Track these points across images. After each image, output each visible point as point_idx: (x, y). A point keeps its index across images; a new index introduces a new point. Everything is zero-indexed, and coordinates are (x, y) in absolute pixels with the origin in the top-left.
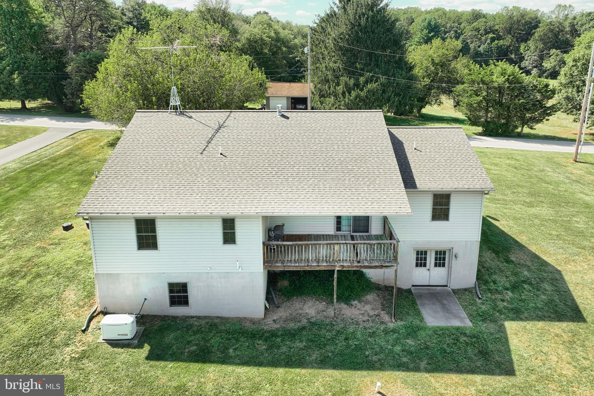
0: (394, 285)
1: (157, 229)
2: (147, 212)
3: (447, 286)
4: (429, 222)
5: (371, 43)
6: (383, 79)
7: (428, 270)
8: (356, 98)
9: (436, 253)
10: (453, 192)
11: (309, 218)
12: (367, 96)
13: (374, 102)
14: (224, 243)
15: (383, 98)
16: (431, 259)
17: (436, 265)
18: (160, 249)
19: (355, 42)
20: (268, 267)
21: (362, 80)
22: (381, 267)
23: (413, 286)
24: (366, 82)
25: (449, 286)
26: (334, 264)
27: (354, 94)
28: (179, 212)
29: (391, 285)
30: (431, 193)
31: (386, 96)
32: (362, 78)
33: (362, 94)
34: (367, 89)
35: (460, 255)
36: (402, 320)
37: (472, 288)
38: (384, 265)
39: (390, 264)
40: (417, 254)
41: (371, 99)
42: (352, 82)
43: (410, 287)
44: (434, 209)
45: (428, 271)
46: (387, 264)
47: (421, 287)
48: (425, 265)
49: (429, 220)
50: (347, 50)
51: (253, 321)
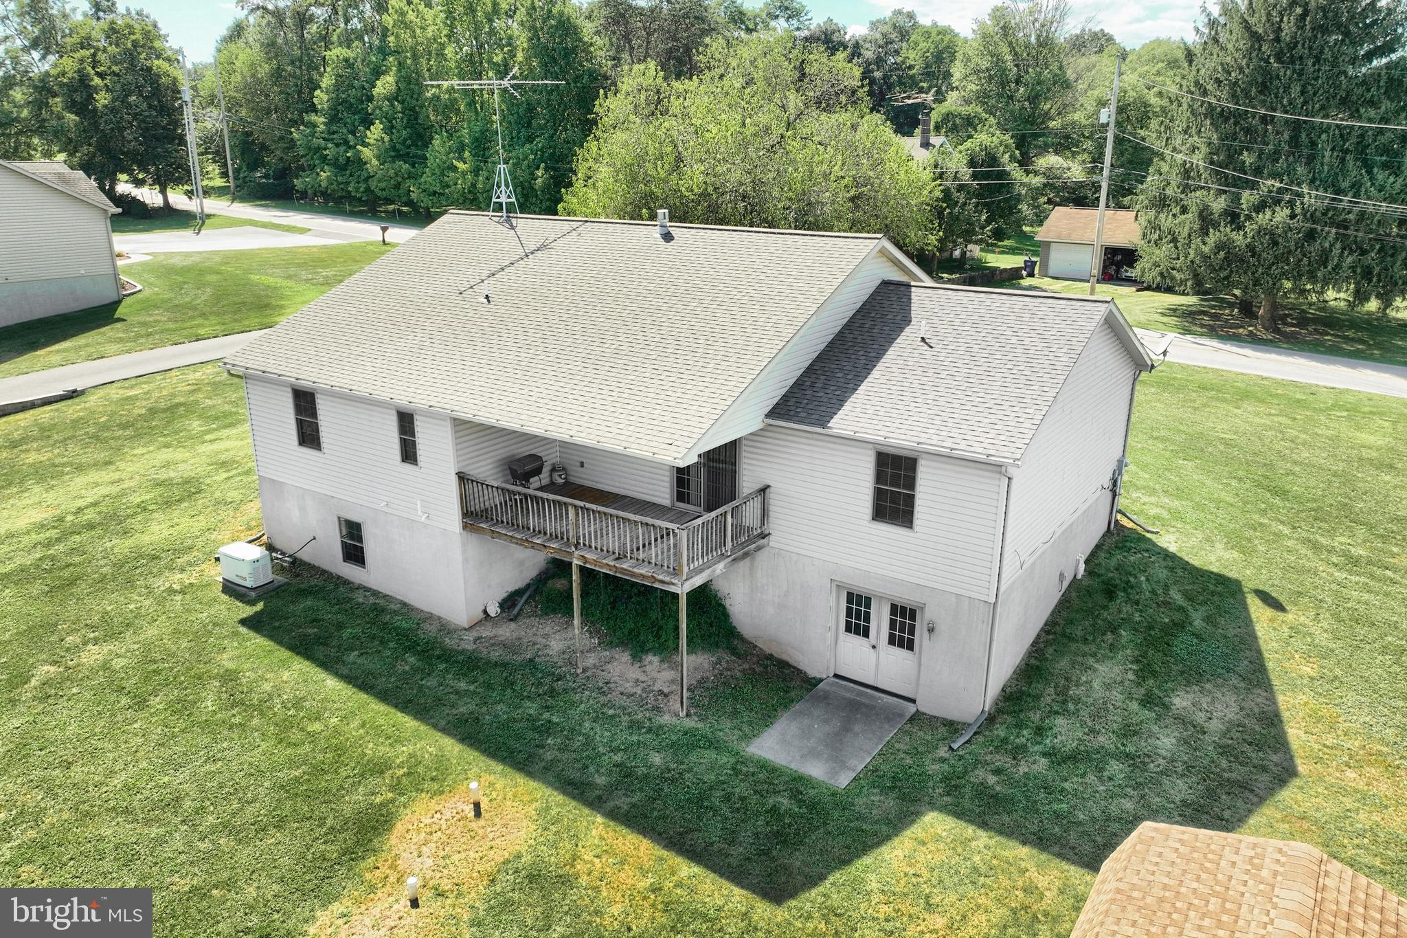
1: (319, 412)
2: (296, 375)
3: (914, 702)
4: (868, 525)
5: (1303, 93)
6: (1312, 197)
7: (874, 647)
8: (1219, 247)
9: (894, 608)
10: (923, 455)
11: (634, 460)
12: (1251, 248)
13: (1273, 264)
14: (403, 461)
15: (1304, 255)
16: (880, 621)
17: (892, 640)
18: (325, 450)
19: (1253, 92)
20: (469, 526)
21: (1248, 198)
22: (653, 580)
23: (836, 676)
24: (1259, 208)
25: (917, 703)
26: (569, 550)
27: (1213, 237)
28: (333, 383)
30: (871, 446)
31: (1314, 249)
32: (1248, 192)
33: (1239, 239)
34: (1256, 227)
35: (942, 627)
36: (703, 719)
38: (657, 577)
39: (668, 579)
40: (850, 601)
41: (1264, 255)
42: (1219, 205)
43: (824, 674)
44: (877, 490)
45: (872, 650)
46: (662, 577)
47: (852, 685)
48: (866, 633)
49: (868, 518)
50: (1225, 115)
51: (446, 628)
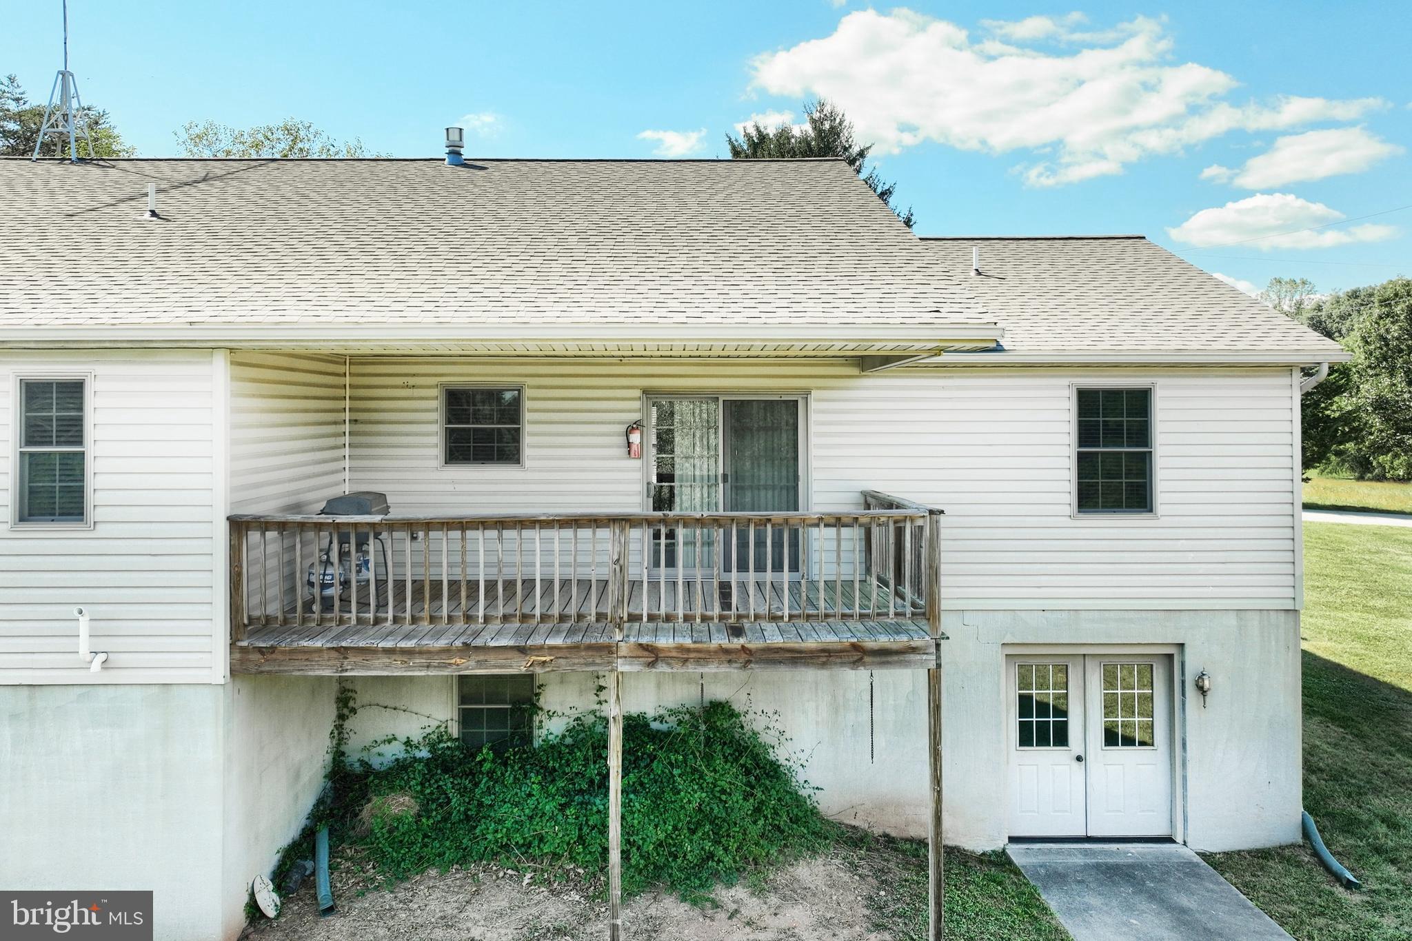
0: (928, 833)
3: (1169, 840)
4: (1067, 523)
7: (1079, 759)
9: (1110, 673)
10: (1161, 382)
16: (1086, 708)
17: (1111, 738)
20: (255, 657)
22: (856, 656)
23: (1013, 840)
25: (1179, 839)
26: (604, 640)
29: (914, 832)
30: (1066, 382)
35: (1220, 681)
37: (1292, 846)
38: (870, 644)
39: (902, 640)
40: (1024, 682)
43: (1000, 843)
44: (1081, 457)
45: (1076, 764)
46: (884, 641)
47: (1051, 845)
48: (1062, 738)
49: (1067, 510)
